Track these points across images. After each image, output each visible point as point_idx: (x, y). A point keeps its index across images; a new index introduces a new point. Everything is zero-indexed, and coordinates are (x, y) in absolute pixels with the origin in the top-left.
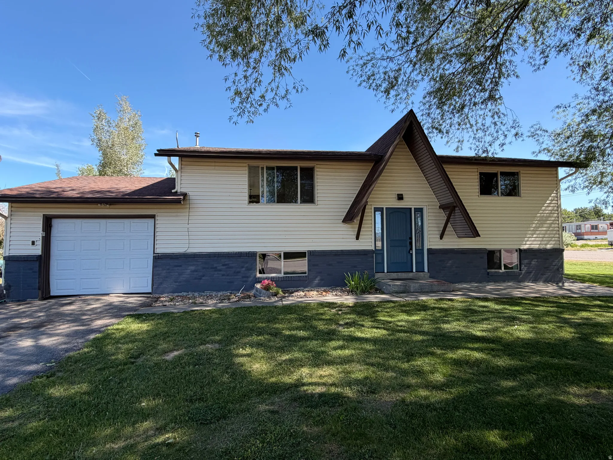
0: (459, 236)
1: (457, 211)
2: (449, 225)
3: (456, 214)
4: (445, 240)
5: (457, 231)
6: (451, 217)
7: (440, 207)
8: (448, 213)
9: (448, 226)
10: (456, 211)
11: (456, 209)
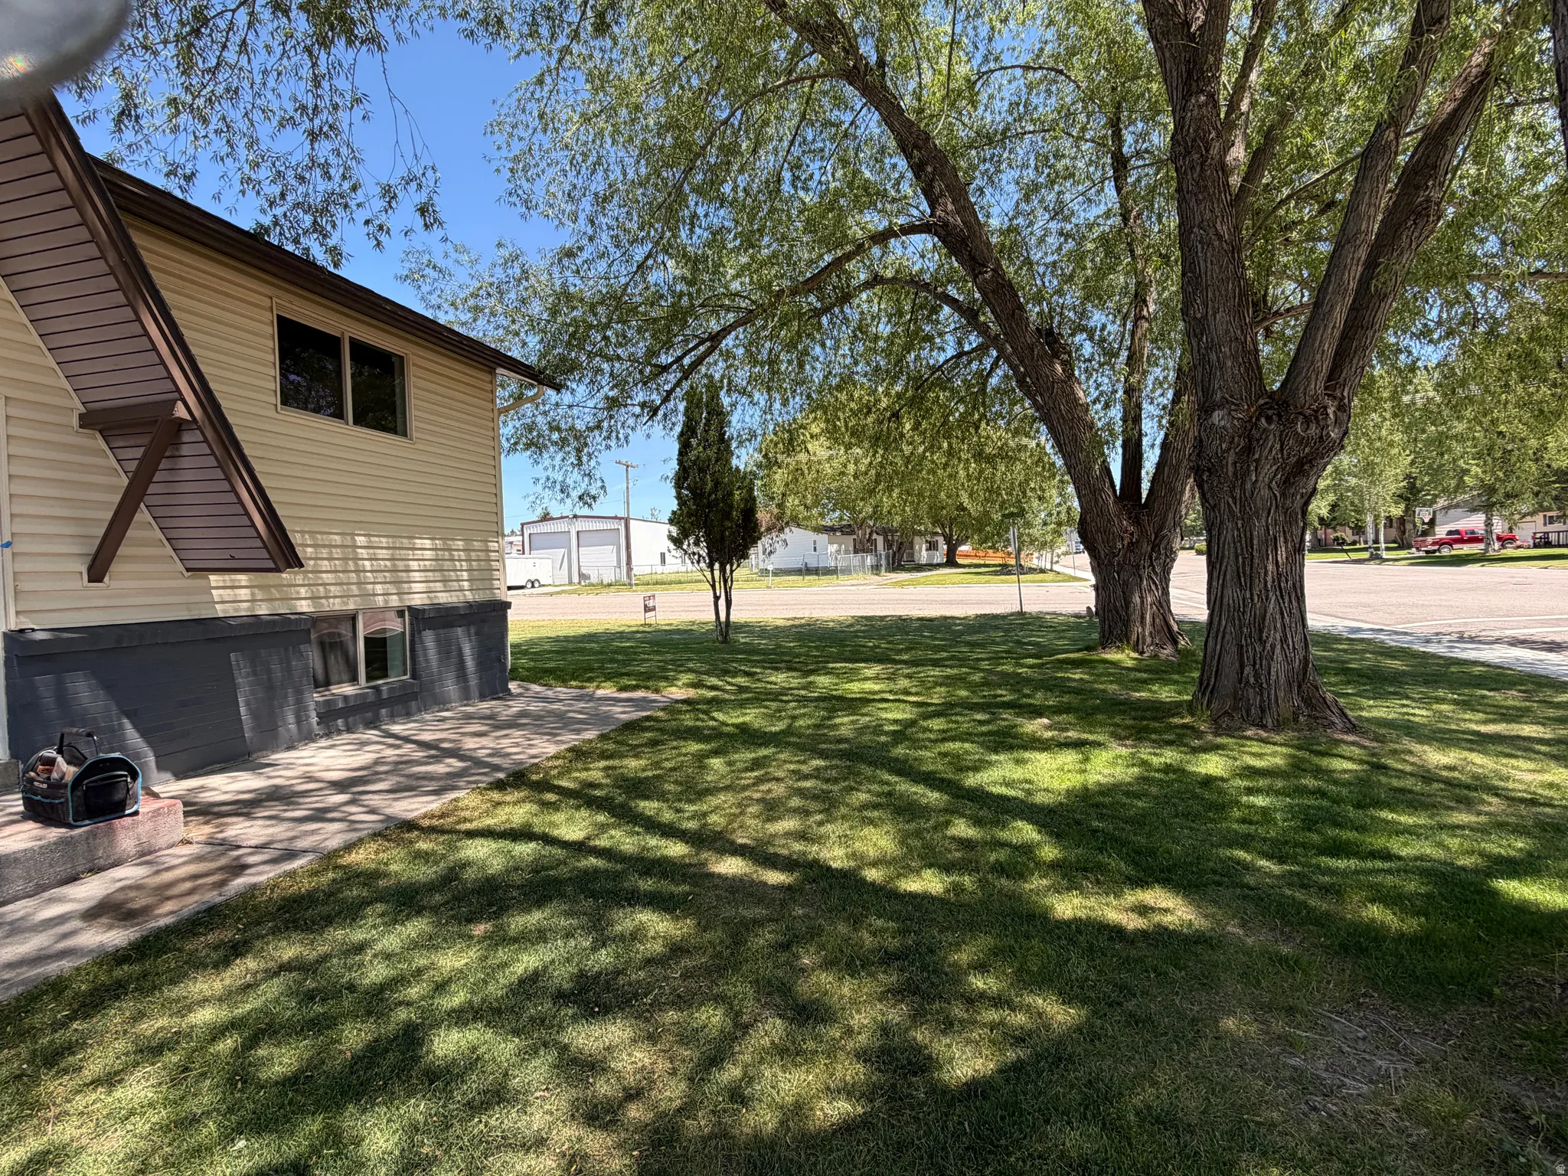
0: (190, 565)
1: (193, 448)
2: (143, 515)
3: (185, 463)
4: (114, 584)
5: (180, 544)
6: (157, 477)
7: (90, 420)
8: (139, 453)
9: (138, 517)
10: (185, 450)
11: (186, 437)
